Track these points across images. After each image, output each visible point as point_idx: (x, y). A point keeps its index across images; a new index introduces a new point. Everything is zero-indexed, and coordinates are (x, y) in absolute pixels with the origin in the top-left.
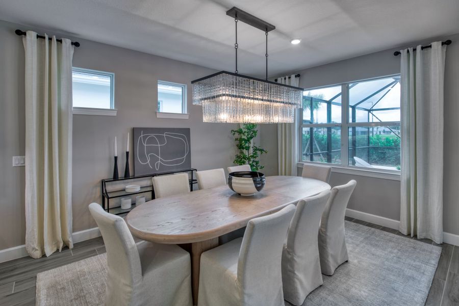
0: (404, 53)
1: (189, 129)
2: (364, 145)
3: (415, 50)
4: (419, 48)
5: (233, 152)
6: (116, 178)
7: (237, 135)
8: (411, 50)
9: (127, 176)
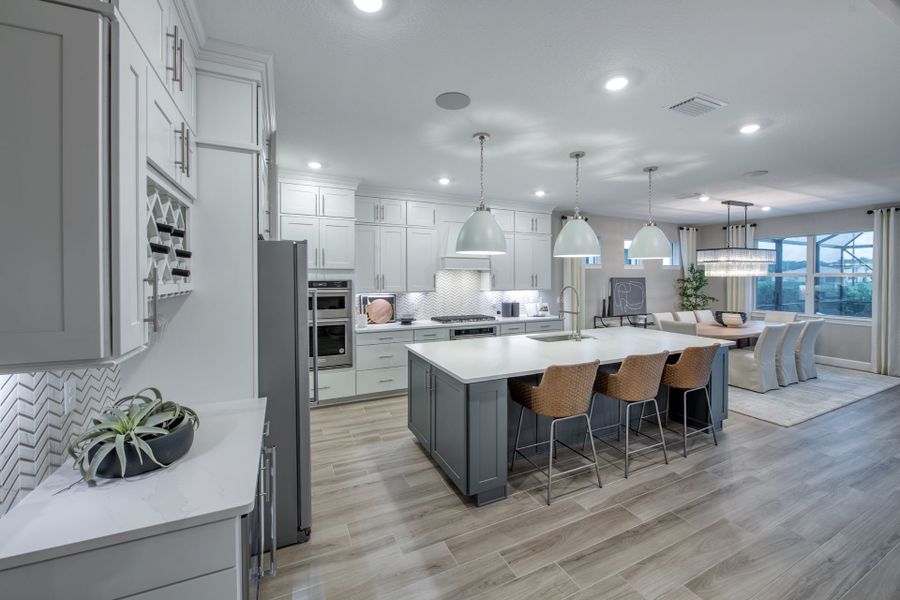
0: (877, 213)
1: (644, 279)
2: (834, 298)
3: (889, 210)
4: (893, 210)
5: (677, 300)
6: (604, 316)
7: (680, 285)
8: (885, 212)
9: (609, 315)
